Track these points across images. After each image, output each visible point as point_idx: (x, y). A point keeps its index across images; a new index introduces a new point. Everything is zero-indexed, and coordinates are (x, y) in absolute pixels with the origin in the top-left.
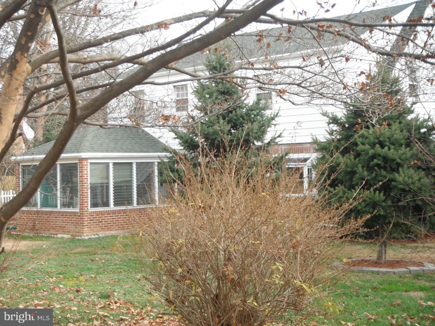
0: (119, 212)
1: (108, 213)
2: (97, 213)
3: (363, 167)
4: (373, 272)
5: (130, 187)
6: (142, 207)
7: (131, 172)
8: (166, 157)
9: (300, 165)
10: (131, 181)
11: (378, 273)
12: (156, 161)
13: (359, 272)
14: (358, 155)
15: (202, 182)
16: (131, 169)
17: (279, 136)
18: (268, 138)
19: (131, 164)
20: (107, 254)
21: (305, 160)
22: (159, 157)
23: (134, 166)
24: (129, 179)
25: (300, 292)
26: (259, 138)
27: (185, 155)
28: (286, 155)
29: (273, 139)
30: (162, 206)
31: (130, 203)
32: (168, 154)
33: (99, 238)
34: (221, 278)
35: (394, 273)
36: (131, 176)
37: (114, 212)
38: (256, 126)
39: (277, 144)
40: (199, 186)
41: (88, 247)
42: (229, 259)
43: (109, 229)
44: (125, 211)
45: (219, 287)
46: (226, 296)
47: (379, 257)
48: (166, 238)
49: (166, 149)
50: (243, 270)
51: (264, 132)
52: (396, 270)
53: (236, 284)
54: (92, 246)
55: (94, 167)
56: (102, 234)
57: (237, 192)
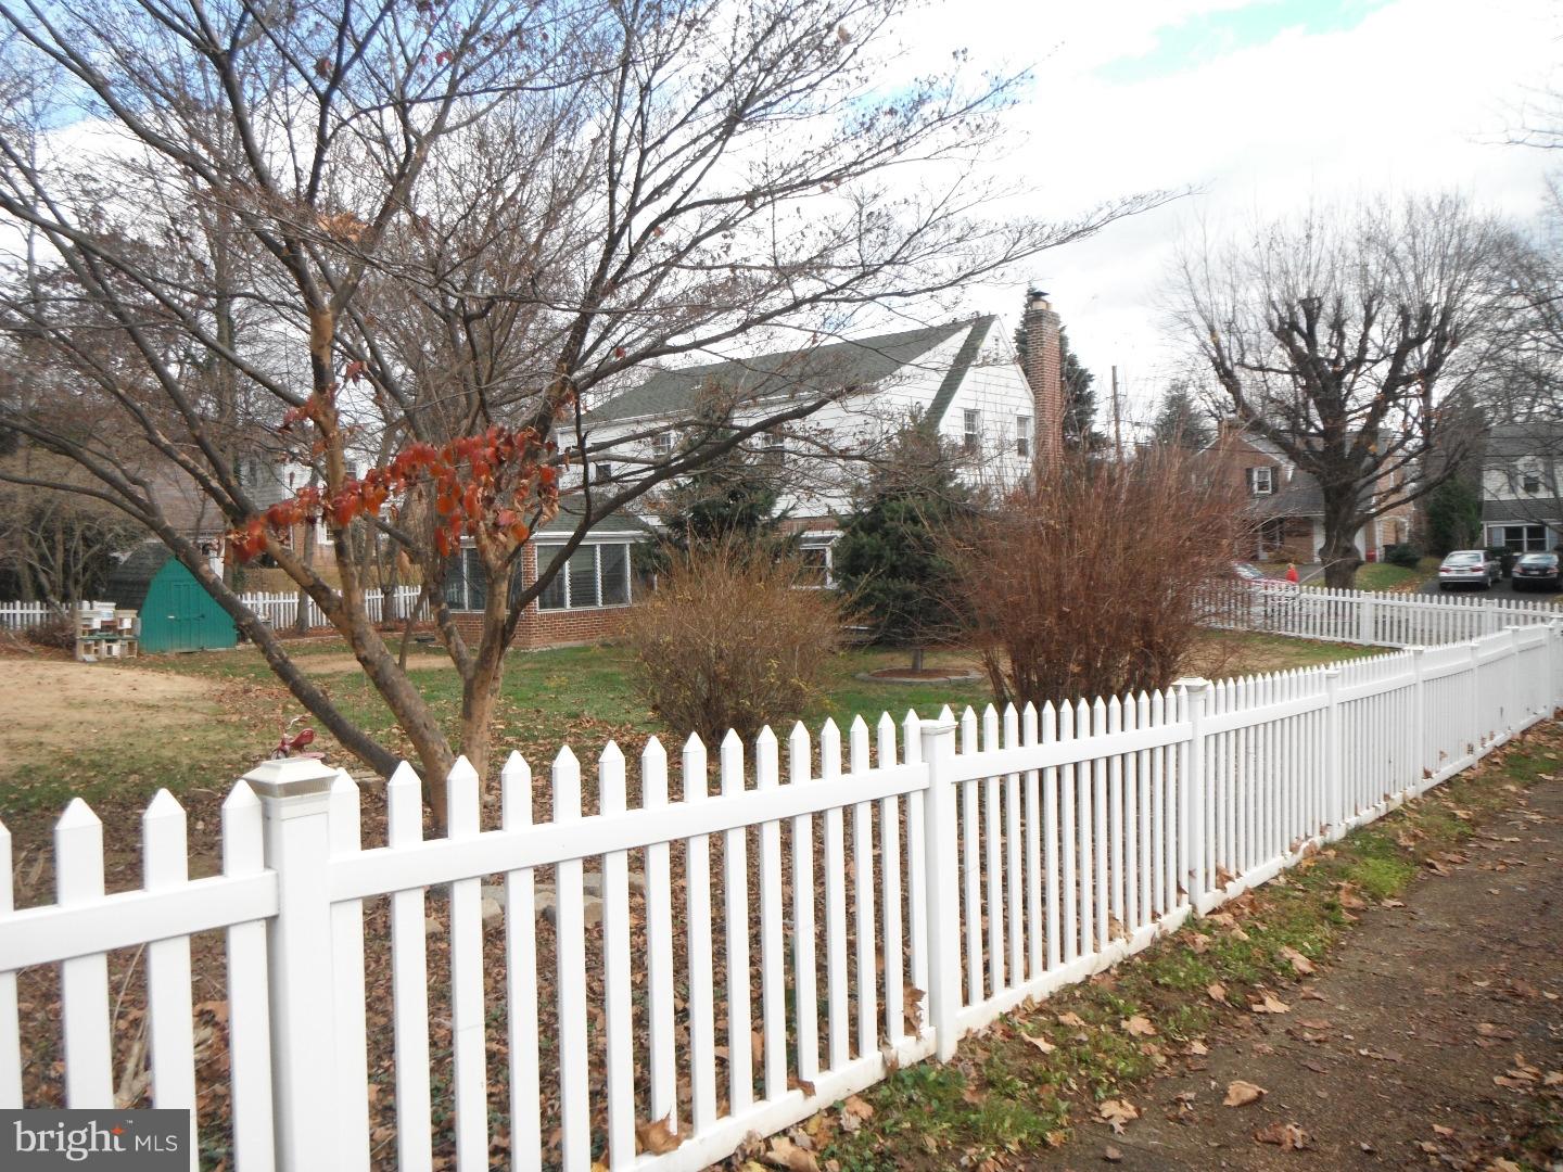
0: (579, 614)
1: (563, 616)
2: (549, 617)
3: (891, 549)
4: (904, 683)
5: (593, 579)
6: (611, 607)
7: (594, 559)
8: (642, 537)
9: (819, 546)
10: (594, 571)
11: (910, 684)
12: (628, 542)
13: (887, 683)
14: (886, 534)
15: (691, 571)
16: (594, 555)
17: (792, 508)
18: (776, 512)
19: (594, 546)
20: (566, 670)
21: (829, 539)
22: (633, 537)
23: (598, 549)
24: (591, 568)
25: (797, 691)
26: (767, 512)
27: (669, 536)
28: (802, 533)
29: (785, 512)
30: (635, 605)
31: (593, 601)
32: (646, 534)
33: (553, 651)
34: (713, 679)
35: (931, 684)
36: (594, 563)
37: (570, 615)
38: (761, 495)
39: (788, 518)
40: (688, 576)
41: (539, 662)
42: (720, 657)
43: (565, 639)
44: (585, 614)
45: (710, 690)
46: (718, 699)
47: (915, 666)
48: (652, 636)
49: (645, 527)
50: (736, 669)
51: (772, 504)
52: (933, 680)
53: (729, 685)
54: (545, 661)
55: (543, 551)
56: (556, 645)
57: (730, 582)
